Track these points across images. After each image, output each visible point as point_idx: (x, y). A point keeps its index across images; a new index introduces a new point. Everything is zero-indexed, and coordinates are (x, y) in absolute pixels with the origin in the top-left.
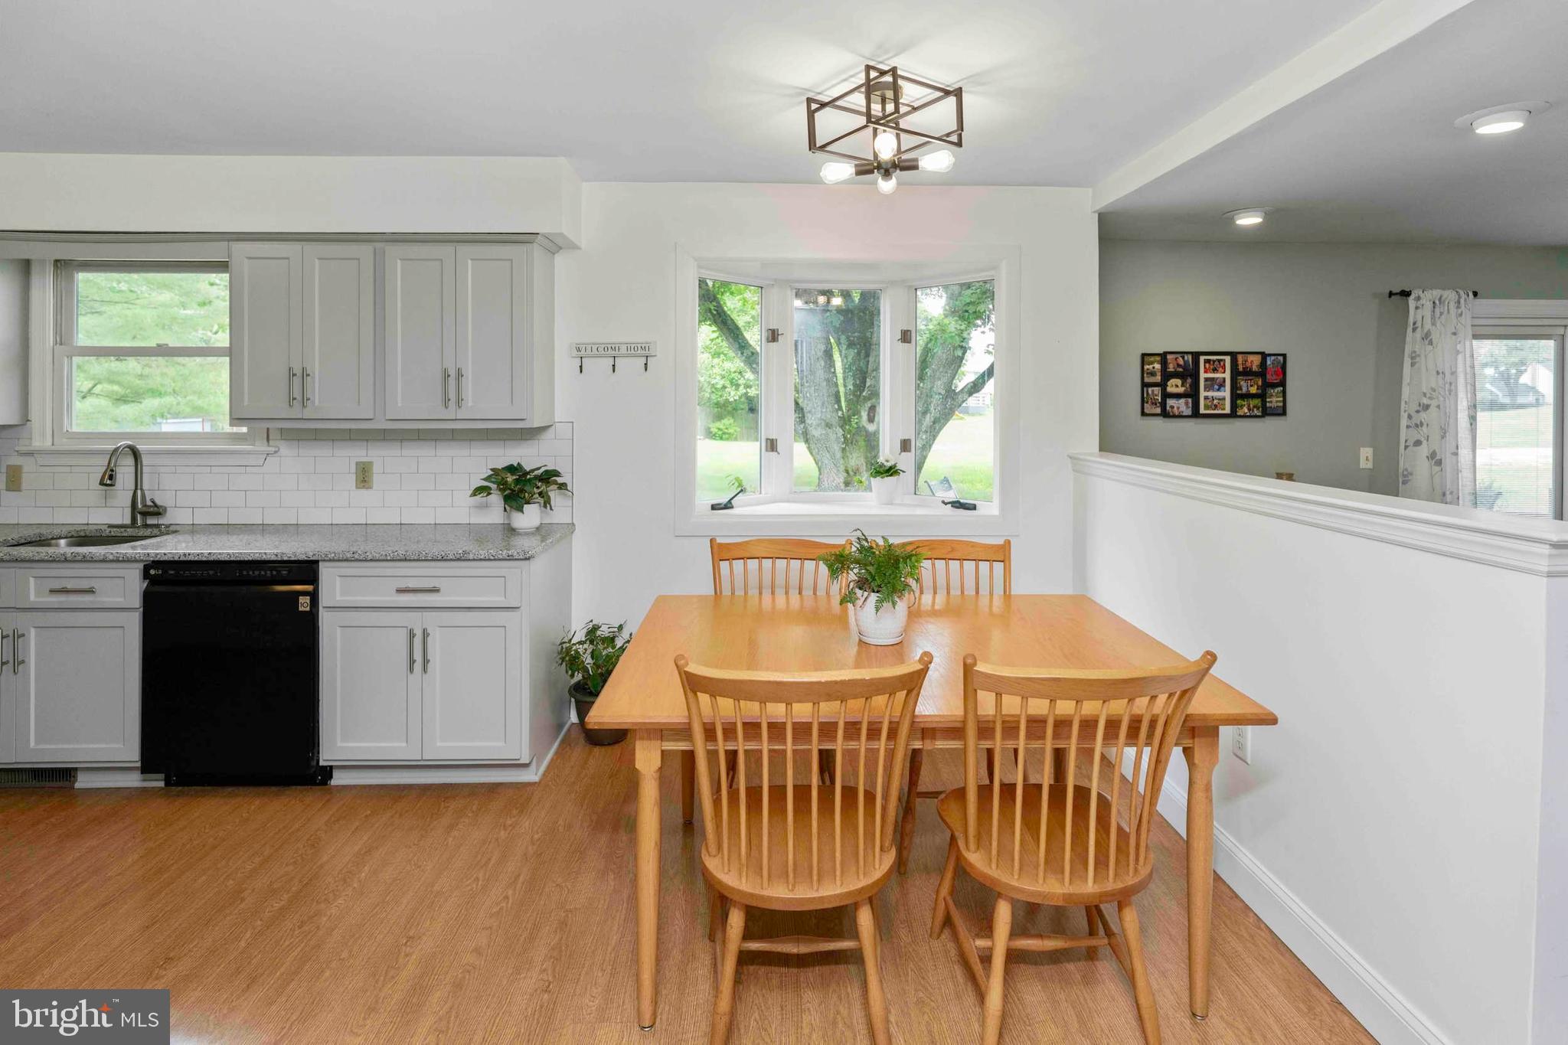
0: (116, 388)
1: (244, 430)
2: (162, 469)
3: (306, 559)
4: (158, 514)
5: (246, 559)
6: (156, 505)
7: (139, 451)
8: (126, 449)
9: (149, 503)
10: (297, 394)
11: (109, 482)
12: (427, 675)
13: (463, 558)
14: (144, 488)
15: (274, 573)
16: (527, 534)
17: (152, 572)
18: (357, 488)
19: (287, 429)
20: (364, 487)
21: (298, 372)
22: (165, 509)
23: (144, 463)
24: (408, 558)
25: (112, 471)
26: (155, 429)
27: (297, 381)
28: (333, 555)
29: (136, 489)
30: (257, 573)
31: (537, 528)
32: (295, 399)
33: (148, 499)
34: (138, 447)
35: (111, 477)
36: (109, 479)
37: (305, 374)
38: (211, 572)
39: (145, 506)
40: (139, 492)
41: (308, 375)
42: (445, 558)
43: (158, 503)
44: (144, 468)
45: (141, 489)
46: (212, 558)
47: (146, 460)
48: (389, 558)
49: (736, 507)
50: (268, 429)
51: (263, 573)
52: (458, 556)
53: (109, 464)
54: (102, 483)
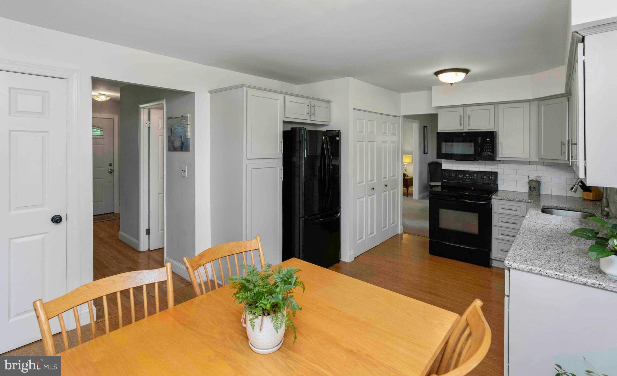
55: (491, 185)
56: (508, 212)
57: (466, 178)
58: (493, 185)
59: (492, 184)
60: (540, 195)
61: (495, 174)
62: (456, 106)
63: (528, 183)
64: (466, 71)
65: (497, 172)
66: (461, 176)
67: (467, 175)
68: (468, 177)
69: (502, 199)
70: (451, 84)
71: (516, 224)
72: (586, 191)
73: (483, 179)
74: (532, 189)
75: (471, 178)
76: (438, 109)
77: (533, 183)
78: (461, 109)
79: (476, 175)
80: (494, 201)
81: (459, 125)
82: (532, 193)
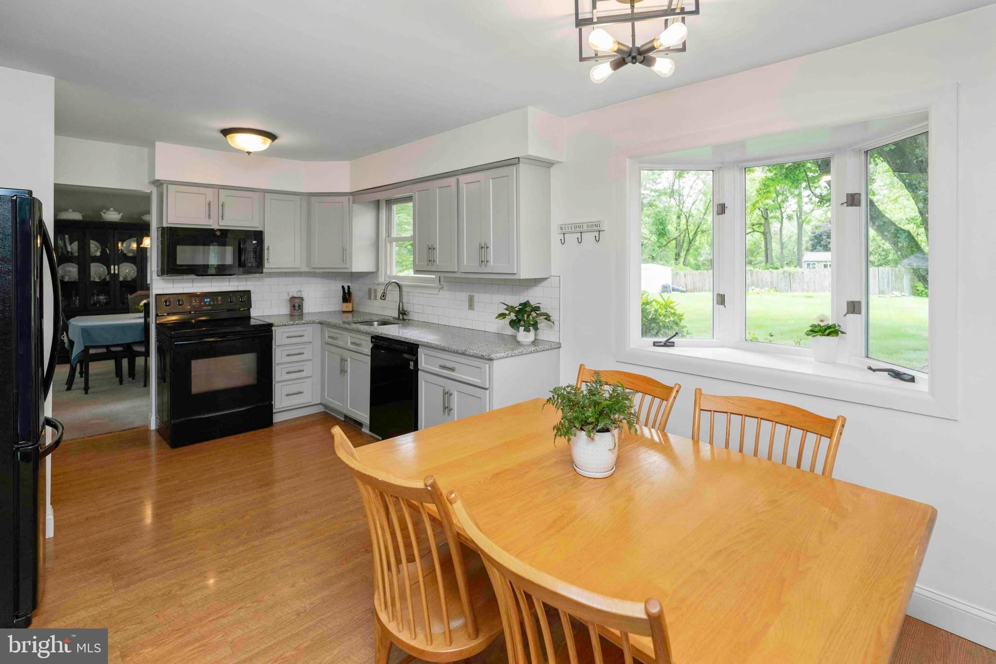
1: (434, 276)
2: (410, 294)
4: (405, 314)
5: (396, 339)
6: (406, 311)
7: (400, 285)
8: (397, 283)
11: (383, 298)
12: (449, 417)
13: (464, 353)
14: (403, 301)
16: (527, 345)
17: (373, 340)
18: (469, 309)
20: (471, 309)
22: (408, 313)
23: (401, 290)
24: (445, 349)
25: (384, 293)
29: (400, 302)
30: (399, 346)
31: (533, 342)
32: (430, 261)
34: (400, 282)
35: (384, 296)
37: (433, 248)
38: (387, 344)
39: (402, 310)
42: (458, 352)
46: (387, 336)
47: (404, 289)
48: (438, 348)
49: (677, 346)
52: (462, 352)
53: (384, 290)
54: (381, 298)
55: (240, 310)
56: (293, 340)
57: (205, 305)
58: (244, 310)
59: (242, 309)
60: (302, 315)
61: (248, 293)
62: (200, 185)
63: (290, 300)
64: (272, 137)
65: (250, 291)
66: (196, 301)
67: (206, 300)
68: (207, 303)
69: (287, 324)
70: (249, 153)
71: (303, 353)
72: (347, 302)
73: (232, 304)
74: (297, 308)
75: (212, 303)
76: (166, 184)
77: (297, 301)
78: (209, 191)
79: (220, 298)
80: (275, 330)
81: (206, 217)
82: (296, 313)
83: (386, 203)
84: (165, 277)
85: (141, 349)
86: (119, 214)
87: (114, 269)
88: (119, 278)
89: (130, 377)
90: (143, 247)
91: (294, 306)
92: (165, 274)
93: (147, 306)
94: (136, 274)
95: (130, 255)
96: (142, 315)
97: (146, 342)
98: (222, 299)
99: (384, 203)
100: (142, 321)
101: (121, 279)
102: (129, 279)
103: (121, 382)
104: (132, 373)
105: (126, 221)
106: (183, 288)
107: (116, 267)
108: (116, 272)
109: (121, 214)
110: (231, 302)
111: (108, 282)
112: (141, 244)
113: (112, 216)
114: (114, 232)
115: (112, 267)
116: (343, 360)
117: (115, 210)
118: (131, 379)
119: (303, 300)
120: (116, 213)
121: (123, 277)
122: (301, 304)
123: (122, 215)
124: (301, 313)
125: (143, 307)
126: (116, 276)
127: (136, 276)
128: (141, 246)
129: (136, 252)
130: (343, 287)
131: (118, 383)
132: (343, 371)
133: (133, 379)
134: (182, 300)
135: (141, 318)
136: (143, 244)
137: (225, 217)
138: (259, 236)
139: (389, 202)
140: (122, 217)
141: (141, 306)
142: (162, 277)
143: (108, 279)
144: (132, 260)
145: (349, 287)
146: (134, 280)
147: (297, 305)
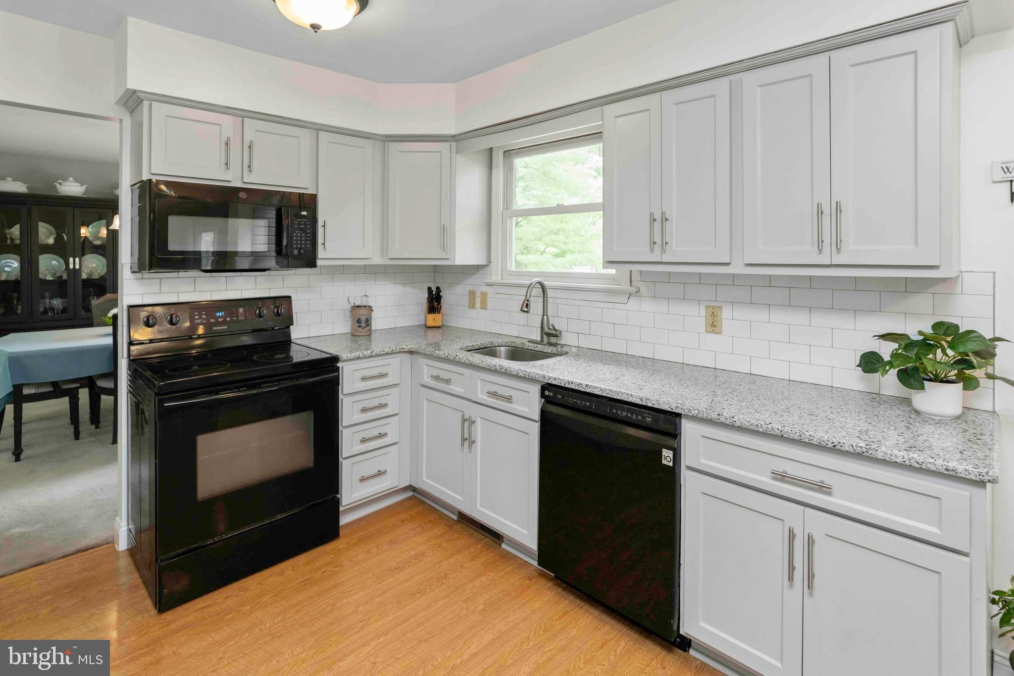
0: (555, 249)
1: (613, 271)
2: (559, 301)
3: (669, 409)
4: (556, 336)
5: (615, 397)
6: (555, 330)
7: (545, 286)
8: (537, 284)
9: (551, 327)
10: (657, 239)
11: (525, 309)
13: (865, 454)
15: (640, 418)
16: (939, 423)
17: (547, 393)
19: (646, 272)
20: (713, 332)
21: (658, 216)
22: (560, 333)
23: (549, 295)
24: (785, 436)
25: (528, 301)
26: (570, 271)
27: (657, 226)
28: (696, 412)
29: (543, 315)
30: (624, 414)
32: (655, 243)
33: (551, 324)
34: (544, 283)
35: (527, 306)
36: (526, 307)
37: (664, 219)
38: (588, 404)
39: (549, 329)
40: (545, 317)
41: (667, 220)
42: (837, 447)
43: (557, 328)
44: (548, 298)
45: (547, 315)
46: (588, 390)
47: (550, 293)
48: (761, 430)
50: (631, 271)
51: (629, 415)
52: (859, 450)
53: (526, 296)
54: (522, 310)
55: (274, 330)
56: (371, 384)
57: (218, 323)
58: (279, 329)
59: (277, 328)
61: (288, 301)
63: (351, 311)
65: (290, 297)
66: (201, 317)
67: (218, 314)
68: (220, 320)
69: (361, 356)
71: (386, 405)
72: (434, 313)
73: (261, 319)
74: (364, 324)
75: (228, 319)
76: (148, 100)
77: (363, 312)
78: (227, 121)
79: (241, 310)
80: (342, 367)
81: (220, 167)
82: (364, 332)
83: (504, 155)
84: (146, 274)
85: (109, 384)
86: (82, 185)
87: (74, 263)
88: (81, 275)
89: (92, 423)
90: (113, 230)
91: (359, 321)
92: (145, 270)
93: (115, 317)
94: (105, 271)
95: (97, 243)
96: (110, 329)
97: (113, 375)
98: (245, 312)
99: (501, 153)
100: (109, 341)
101: (84, 276)
102: (96, 277)
103: (77, 436)
104: (95, 418)
105: (92, 196)
106: (178, 293)
107: (77, 260)
108: (77, 267)
109: (84, 187)
110: (260, 316)
111: (66, 280)
112: (110, 226)
113: (72, 188)
114: (74, 210)
115: (71, 260)
116: (467, 422)
117: (76, 180)
118: (93, 427)
119: (372, 310)
120: (78, 184)
121: (86, 274)
122: (368, 318)
123: (86, 187)
124: (368, 333)
125: (111, 320)
126: (76, 272)
127: (106, 273)
128: (110, 228)
129: (105, 239)
130: (429, 289)
131: (73, 437)
132: (467, 441)
133: (97, 427)
134: (177, 316)
135: (107, 335)
136: (112, 226)
137: (255, 167)
138: (308, 202)
139: (509, 154)
140: (87, 189)
141: (110, 318)
142: (139, 275)
143: (65, 277)
144: (99, 250)
145: (438, 288)
146: (102, 278)
147: (363, 319)
